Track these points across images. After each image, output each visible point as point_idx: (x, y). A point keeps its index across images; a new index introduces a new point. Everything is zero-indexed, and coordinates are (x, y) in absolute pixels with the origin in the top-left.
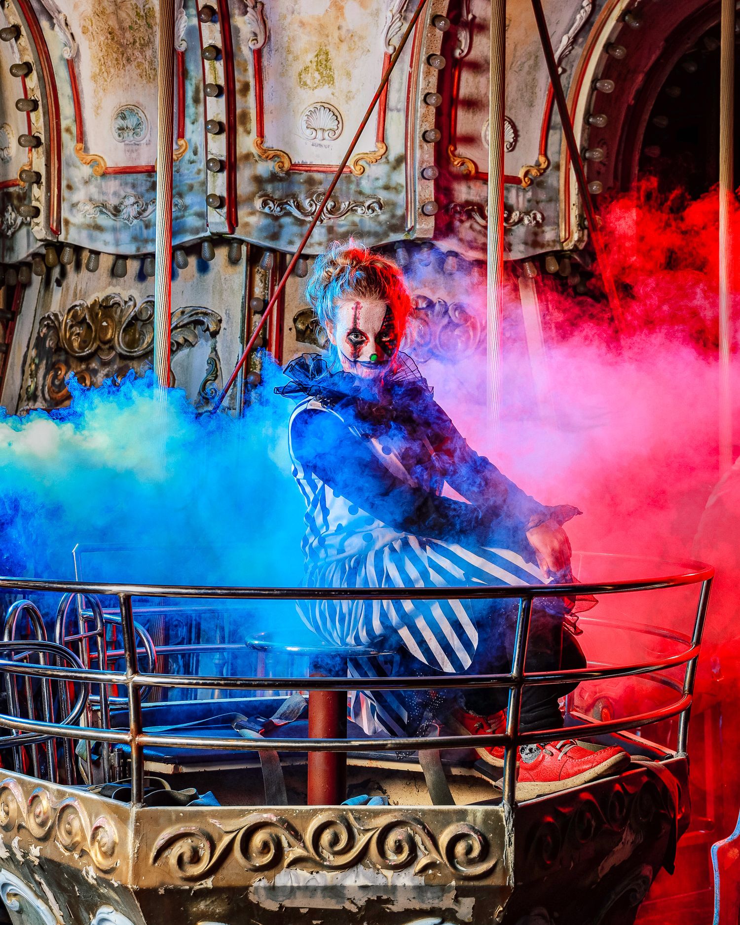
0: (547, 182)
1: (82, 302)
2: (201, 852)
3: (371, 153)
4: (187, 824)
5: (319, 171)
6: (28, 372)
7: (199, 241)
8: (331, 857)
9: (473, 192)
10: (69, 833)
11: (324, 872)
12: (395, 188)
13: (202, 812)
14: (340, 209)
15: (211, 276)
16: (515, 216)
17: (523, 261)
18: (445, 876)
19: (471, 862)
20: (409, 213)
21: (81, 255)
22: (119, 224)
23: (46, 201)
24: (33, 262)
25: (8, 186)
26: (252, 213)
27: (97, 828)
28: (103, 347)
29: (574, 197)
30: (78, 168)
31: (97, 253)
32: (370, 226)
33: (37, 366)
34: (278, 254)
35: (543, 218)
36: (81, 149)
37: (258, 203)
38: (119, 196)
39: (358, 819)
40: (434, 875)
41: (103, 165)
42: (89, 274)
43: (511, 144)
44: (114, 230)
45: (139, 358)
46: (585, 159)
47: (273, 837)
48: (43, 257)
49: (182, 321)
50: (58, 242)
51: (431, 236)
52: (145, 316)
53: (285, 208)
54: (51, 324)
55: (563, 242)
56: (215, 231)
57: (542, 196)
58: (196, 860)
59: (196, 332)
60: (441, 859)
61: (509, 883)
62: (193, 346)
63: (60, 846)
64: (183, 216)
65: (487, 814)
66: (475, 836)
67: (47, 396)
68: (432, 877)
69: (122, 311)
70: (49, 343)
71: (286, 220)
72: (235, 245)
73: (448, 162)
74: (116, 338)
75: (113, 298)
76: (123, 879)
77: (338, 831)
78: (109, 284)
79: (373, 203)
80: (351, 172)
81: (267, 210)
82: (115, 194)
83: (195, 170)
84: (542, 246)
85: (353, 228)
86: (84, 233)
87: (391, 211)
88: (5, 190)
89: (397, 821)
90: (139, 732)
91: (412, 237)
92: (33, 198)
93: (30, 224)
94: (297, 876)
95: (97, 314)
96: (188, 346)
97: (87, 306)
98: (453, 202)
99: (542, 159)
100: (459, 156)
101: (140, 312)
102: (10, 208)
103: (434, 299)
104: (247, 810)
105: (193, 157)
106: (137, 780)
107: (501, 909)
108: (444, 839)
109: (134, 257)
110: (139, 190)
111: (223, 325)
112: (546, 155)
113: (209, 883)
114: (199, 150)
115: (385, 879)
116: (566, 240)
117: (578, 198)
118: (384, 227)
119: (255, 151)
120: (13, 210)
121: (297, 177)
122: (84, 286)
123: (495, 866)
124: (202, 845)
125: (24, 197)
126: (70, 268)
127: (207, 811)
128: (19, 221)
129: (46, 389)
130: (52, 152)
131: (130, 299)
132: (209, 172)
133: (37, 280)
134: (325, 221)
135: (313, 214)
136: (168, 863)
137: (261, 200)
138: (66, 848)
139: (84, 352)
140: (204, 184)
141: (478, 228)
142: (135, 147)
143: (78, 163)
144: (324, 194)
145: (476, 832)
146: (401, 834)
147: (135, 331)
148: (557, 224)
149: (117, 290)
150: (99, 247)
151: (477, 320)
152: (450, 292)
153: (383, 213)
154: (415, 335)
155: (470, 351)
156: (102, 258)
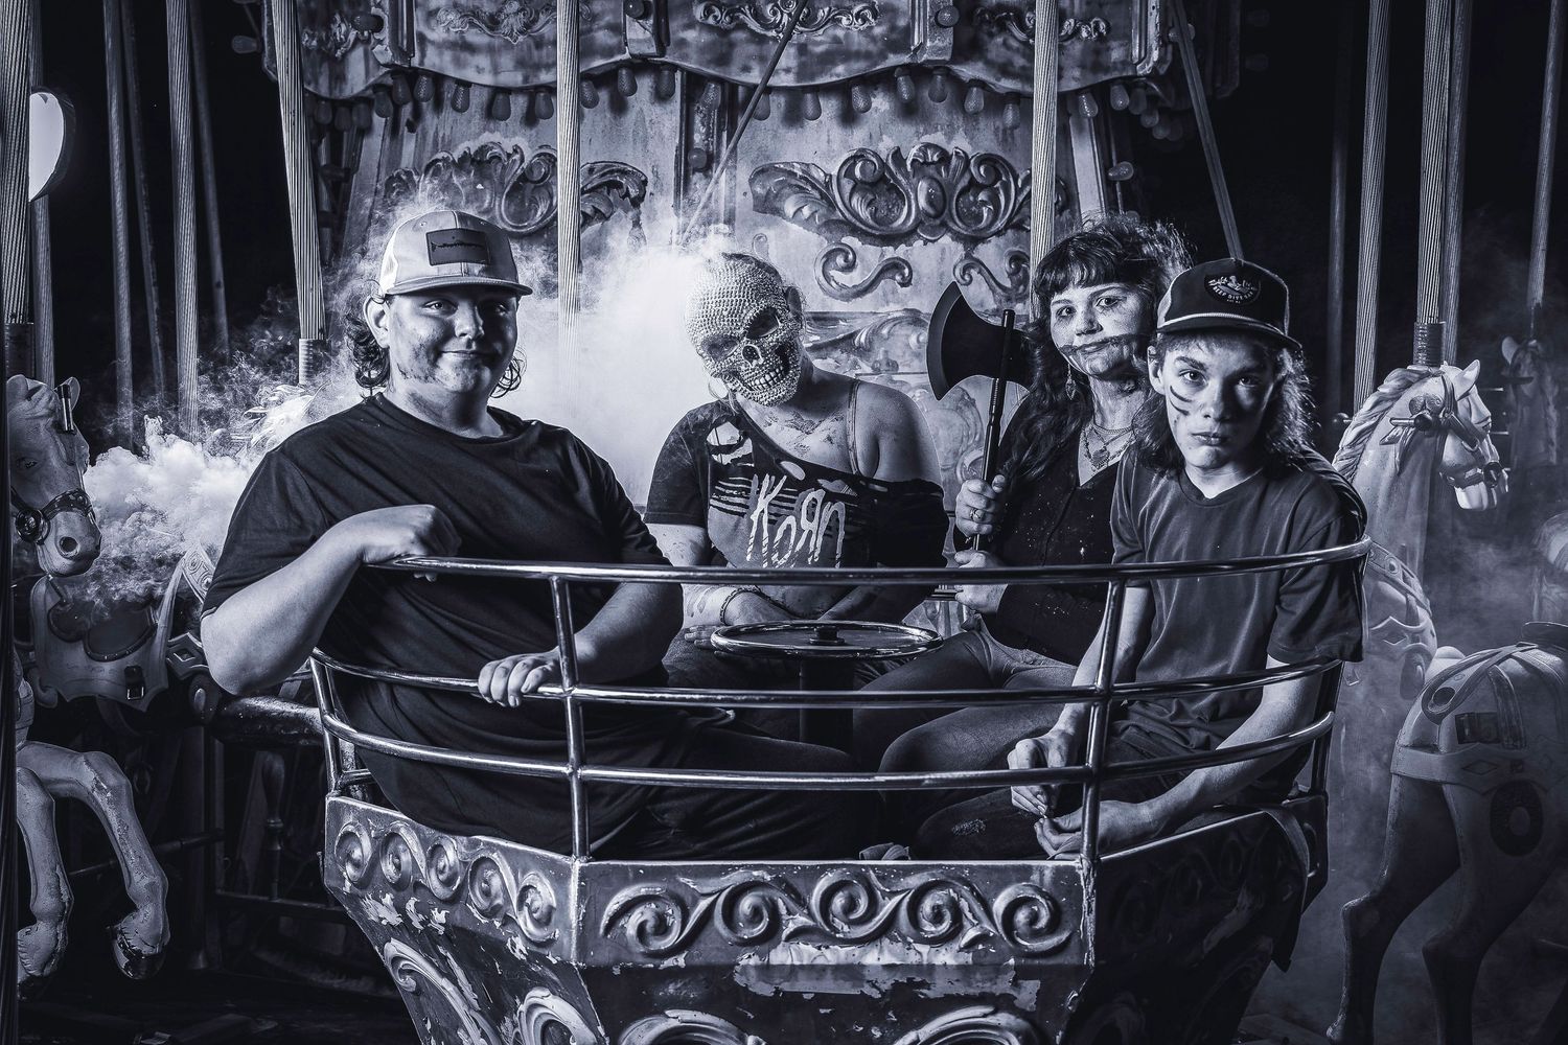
1: (445, 155)
2: (670, 921)
4: (650, 885)
7: (614, 67)
8: (846, 928)
10: (487, 894)
11: (836, 947)
13: (669, 869)
14: (816, 18)
15: (631, 117)
16: (1069, 24)
17: (1078, 92)
18: (1000, 952)
19: (1037, 935)
20: (916, 24)
21: (442, 85)
22: (497, 42)
23: (391, 8)
24: (374, 97)
26: (690, 25)
27: (526, 889)
31: (467, 85)
32: (859, 44)
34: (727, 85)
35: (1108, 29)
37: (698, 12)
39: (881, 878)
40: (986, 951)
42: (455, 113)
45: (530, 236)
47: (766, 902)
48: (389, 90)
49: (591, 182)
50: (410, 67)
51: (947, 58)
52: (537, 176)
53: (738, 17)
54: (402, 186)
55: (1136, 64)
56: (636, 53)
58: (662, 930)
59: (611, 198)
60: (995, 930)
61: (1088, 961)
62: (607, 219)
63: (474, 911)
64: (590, 30)
65: (1058, 873)
66: (1042, 900)
68: (982, 954)
69: (504, 167)
71: (740, 35)
72: (666, 72)
74: (497, 207)
75: (492, 149)
76: (565, 953)
77: (854, 894)
78: (485, 130)
79: (865, 8)
81: (711, 21)
84: (1107, 70)
85: (835, 46)
86: (448, 56)
87: (890, 21)
89: (935, 882)
90: (583, 762)
91: (920, 59)
92: (372, 3)
93: (368, 41)
94: (799, 953)
95: (468, 172)
96: (600, 219)
97: (454, 160)
98: (980, 6)
101: (531, 168)
102: (338, 17)
103: (951, 149)
104: (731, 866)
106: (579, 826)
107: (1076, 995)
108: (999, 905)
109: (519, 91)
111: (649, 189)
113: (681, 961)
115: (918, 956)
116: (1139, 63)
118: (879, 44)
120: (342, 21)
122: (448, 132)
123: (1069, 939)
124: (670, 912)
126: (427, 107)
127: (677, 867)
128: (352, 37)
131: (515, 151)
133: (379, 122)
134: (795, 36)
135: (777, 26)
136: (624, 934)
137: (702, 6)
138: (482, 913)
141: (1015, 44)
145: (1043, 895)
146: (941, 898)
147: (523, 198)
148: (1129, 39)
149: (497, 137)
150: (469, 75)
151: (1011, 179)
152: (972, 139)
153: (878, 25)
154: (922, 203)
155: (999, 224)
156: (474, 93)
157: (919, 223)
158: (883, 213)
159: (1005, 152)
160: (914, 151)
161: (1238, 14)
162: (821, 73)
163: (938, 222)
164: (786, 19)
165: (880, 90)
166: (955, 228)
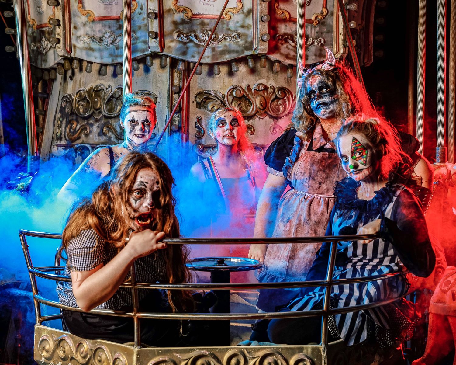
0: (326, 22)
1: (84, 88)
3: (234, 8)
4: (163, 356)
5: (207, 18)
6: (56, 125)
7: (145, 56)
9: (288, 28)
10: (100, 361)
12: (247, 27)
13: (171, 350)
14: (218, 38)
15: (151, 74)
16: (310, 41)
20: (255, 40)
21: (82, 64)
22: (102, 47)
23: (63, 35)
24: (57, 67)
25: (42, 27)
26: (172, 41)
27: (116, 359)
28: (96, 112)
29: (341, 30)
30: (80, 17)
31: (91, 63)
32: (234, 47)
33: (61, 122)
34: (186, 62)
35: (325, 42)
36: (81, 7)
37: (175, 36)
38: (102, 32)
39: (249, 353)
41: (93, 16)
42: (87, 74)
43: (308, 2)
44: (100, 50)
45: (115, 117)
46: (347, 9)
47: (206, 362)
48: (63, 65)
50: (70, 57)
51: (266, 52)
52: (117, 96)
53: (190, 38)
54: (68, 100)
56: (153, 51)
57: (324, 29)
64: (136, 43)
65: (313, 349)
66: (307, 360)
67: (67, 138)
69: (105, 93)
70: (67, 110)
71: (190, 45)
72: (164, 58)
73: (275, 12)
74: (102, 107)
75: (100, 86)
77: (239, 359)
78: (98, 79)
79: (236, 35)
80: (224, 18)
81: (180, 39)
82: (100, 31)
83: (142, 18)
84: (324, 56)
85: (225, 48)
86: (84, 53)
87: (245, 39)
88: (41, 29)
89: (269, 353)
91: (257, 52)
92: (56, 34)
93: (55, 47)
95: (92, 95)
97: (87, 91)
98: (278, 34)
99: (324, 10)
100: (281, 9)
101: (115, 93)
102: (44, 39)
103: (268, 85)
104: (193, 349)
105: (141, 11)
106: (137, 335)
108: (292, 361)
109: (111, 65)
110: (112, 29)
111: (158, 100)
112: (326, 8)
114: (144, 7)
116: (336, 53)
117: (343, 31)
118: (242, 48)
119: (173, 7)
120: (46, 40)
121: (195, 22)
122: (84, 80)
125: (51, 33)
126: (77, 71)
127: (173, 350)
128: (49, 46)
129: (67, 134)
130: (65, 9)
131: (109, 87)
132: (149, 19)
133: (59, 77)
134: (211, 45)
135: (204, 41)
137: (177, 34)
139: (85, 115)
140: (147, 25)
141: (291, 47)
142: (109, 6)
143: (80, 15)
144: (210, 30)
145: (308, 358)
146: (271, 360)
147: (112, 103)
148: (332, 45)
149: (102, 82)
150: (92, 59)
151: (290, 96)
152: (276, 81)
153: (241, 40)
154: (258, 104)
155: (286, 112)
156: (94, 65)
157: (257, 112)
158: (244, 108)
159: (288, 86)
160: (255, 86)
161: (372, 36)
162: (220, 58)
163: (264, 111)
164: (207, 38)
165: (242, 64)
166: (270, 114)
